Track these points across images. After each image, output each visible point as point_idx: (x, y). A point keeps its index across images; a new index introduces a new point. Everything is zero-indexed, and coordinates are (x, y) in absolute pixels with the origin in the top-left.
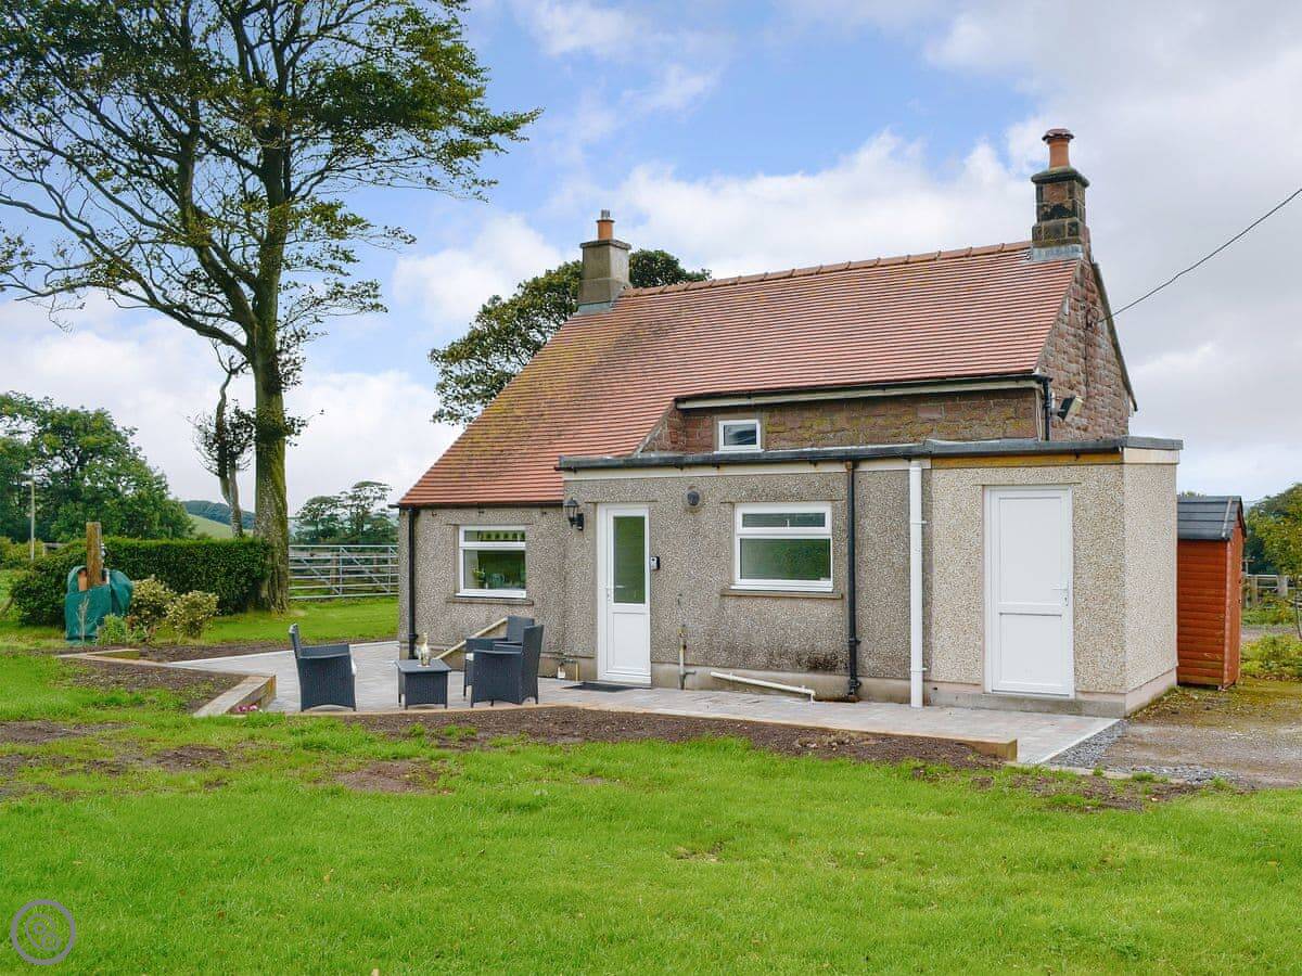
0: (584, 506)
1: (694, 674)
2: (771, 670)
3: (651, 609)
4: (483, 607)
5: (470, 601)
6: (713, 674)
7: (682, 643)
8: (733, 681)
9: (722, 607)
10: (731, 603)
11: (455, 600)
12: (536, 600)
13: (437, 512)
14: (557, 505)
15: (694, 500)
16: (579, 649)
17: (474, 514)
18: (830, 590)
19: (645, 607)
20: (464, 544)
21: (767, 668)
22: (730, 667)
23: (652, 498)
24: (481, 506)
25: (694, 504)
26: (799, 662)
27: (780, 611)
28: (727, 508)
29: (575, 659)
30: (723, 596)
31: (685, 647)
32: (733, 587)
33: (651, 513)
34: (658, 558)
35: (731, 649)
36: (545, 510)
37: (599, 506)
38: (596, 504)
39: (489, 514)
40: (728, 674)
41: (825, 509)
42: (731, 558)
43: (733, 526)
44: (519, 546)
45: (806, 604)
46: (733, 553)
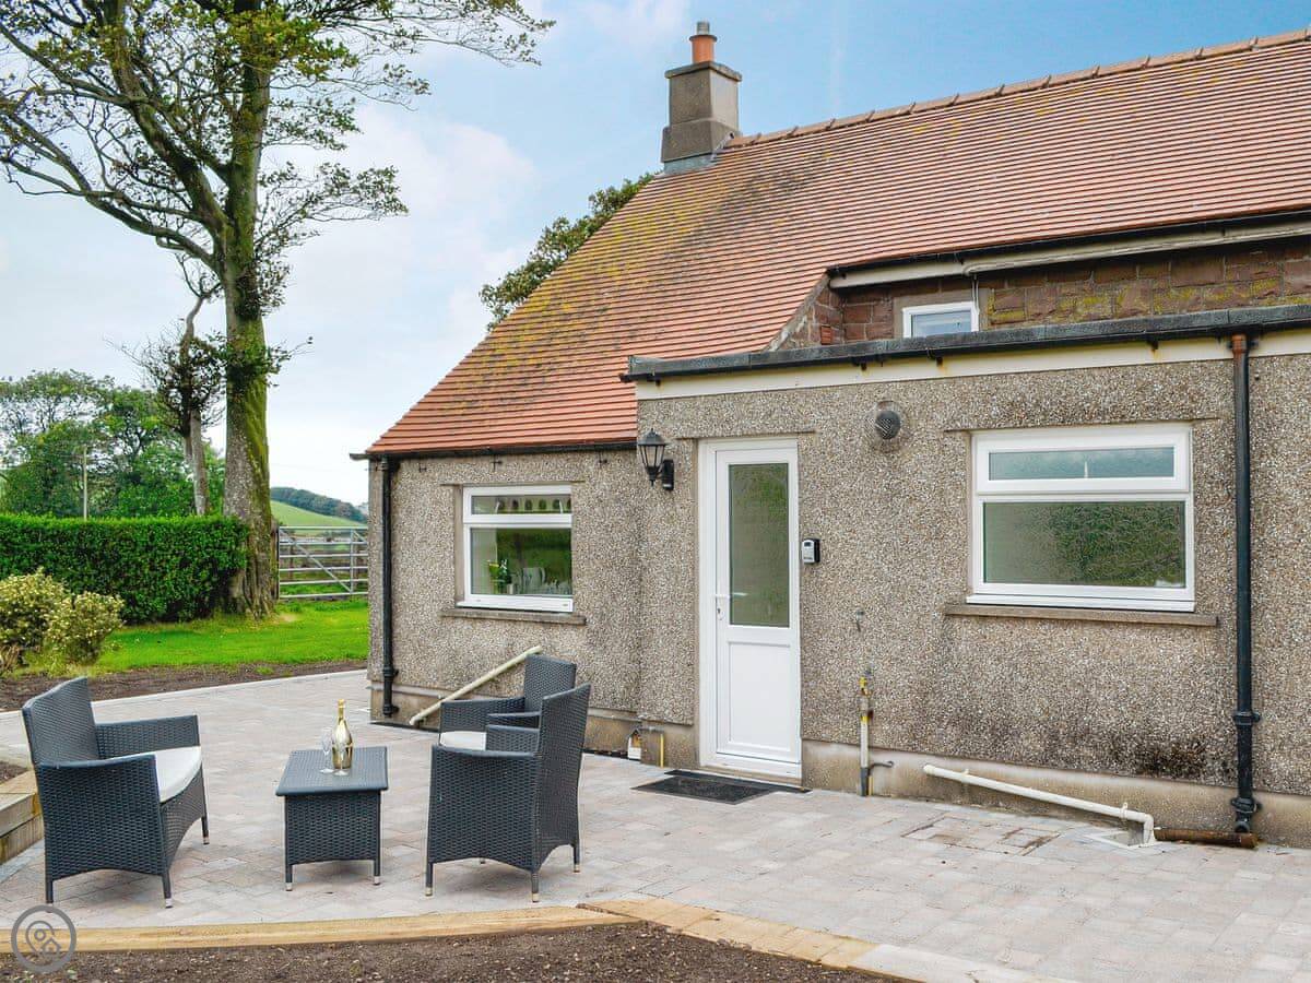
0: (674, 445)
1: (889, 766)
2: (1054, 767)
3: (802, 639)
4: (501, 627)
5: (480, 615)
6: (929, 769)
7: (864, 707)
8: (972, 787)
9: (946, 638)
10: (965, 631)
11: (455, 613)
12: (589, 616)
13: (428, 463)
14: (627, 446)
15: (889, 430)
16: (665, 707)
17: (485, 466)
18: (1190, 607)
19: (791, 634)
20: (471, 519)
21: (1043, 763)
22: (963, 757)
23: (803, 428)
24: (496, 453)
25: (889, 436)
26: (1116, 755)
27: (1072, 651)
28: (957, 442)
29: (659, 728)
30: (949, 616)
31: (870, 714)
32: (970, 599)
33: (803, 456)
34: (817, 543)
35: (966, 722)
36: (605, 456)
37: (702, 446)
38: (696, 441)
39: (511, 467)
40: (961, 771)
41: (1177, 440)
42: (965, 543)
43: (969, 477)
44: (561, 520)
45: (1133, 635)
46: (968, 532)
